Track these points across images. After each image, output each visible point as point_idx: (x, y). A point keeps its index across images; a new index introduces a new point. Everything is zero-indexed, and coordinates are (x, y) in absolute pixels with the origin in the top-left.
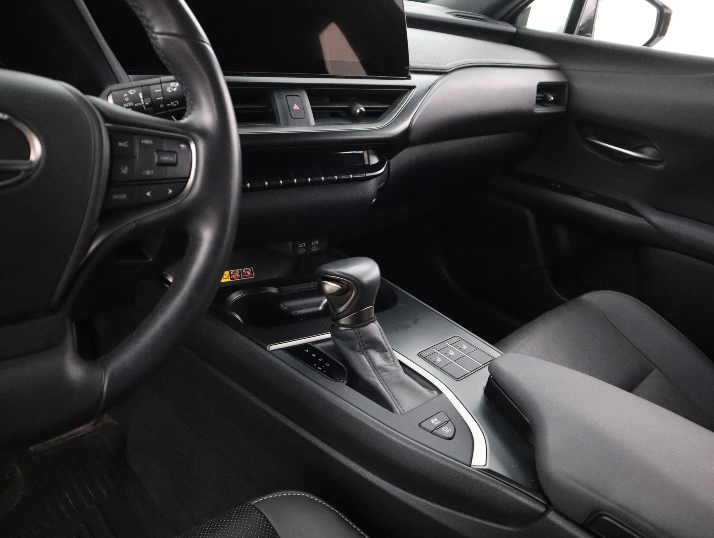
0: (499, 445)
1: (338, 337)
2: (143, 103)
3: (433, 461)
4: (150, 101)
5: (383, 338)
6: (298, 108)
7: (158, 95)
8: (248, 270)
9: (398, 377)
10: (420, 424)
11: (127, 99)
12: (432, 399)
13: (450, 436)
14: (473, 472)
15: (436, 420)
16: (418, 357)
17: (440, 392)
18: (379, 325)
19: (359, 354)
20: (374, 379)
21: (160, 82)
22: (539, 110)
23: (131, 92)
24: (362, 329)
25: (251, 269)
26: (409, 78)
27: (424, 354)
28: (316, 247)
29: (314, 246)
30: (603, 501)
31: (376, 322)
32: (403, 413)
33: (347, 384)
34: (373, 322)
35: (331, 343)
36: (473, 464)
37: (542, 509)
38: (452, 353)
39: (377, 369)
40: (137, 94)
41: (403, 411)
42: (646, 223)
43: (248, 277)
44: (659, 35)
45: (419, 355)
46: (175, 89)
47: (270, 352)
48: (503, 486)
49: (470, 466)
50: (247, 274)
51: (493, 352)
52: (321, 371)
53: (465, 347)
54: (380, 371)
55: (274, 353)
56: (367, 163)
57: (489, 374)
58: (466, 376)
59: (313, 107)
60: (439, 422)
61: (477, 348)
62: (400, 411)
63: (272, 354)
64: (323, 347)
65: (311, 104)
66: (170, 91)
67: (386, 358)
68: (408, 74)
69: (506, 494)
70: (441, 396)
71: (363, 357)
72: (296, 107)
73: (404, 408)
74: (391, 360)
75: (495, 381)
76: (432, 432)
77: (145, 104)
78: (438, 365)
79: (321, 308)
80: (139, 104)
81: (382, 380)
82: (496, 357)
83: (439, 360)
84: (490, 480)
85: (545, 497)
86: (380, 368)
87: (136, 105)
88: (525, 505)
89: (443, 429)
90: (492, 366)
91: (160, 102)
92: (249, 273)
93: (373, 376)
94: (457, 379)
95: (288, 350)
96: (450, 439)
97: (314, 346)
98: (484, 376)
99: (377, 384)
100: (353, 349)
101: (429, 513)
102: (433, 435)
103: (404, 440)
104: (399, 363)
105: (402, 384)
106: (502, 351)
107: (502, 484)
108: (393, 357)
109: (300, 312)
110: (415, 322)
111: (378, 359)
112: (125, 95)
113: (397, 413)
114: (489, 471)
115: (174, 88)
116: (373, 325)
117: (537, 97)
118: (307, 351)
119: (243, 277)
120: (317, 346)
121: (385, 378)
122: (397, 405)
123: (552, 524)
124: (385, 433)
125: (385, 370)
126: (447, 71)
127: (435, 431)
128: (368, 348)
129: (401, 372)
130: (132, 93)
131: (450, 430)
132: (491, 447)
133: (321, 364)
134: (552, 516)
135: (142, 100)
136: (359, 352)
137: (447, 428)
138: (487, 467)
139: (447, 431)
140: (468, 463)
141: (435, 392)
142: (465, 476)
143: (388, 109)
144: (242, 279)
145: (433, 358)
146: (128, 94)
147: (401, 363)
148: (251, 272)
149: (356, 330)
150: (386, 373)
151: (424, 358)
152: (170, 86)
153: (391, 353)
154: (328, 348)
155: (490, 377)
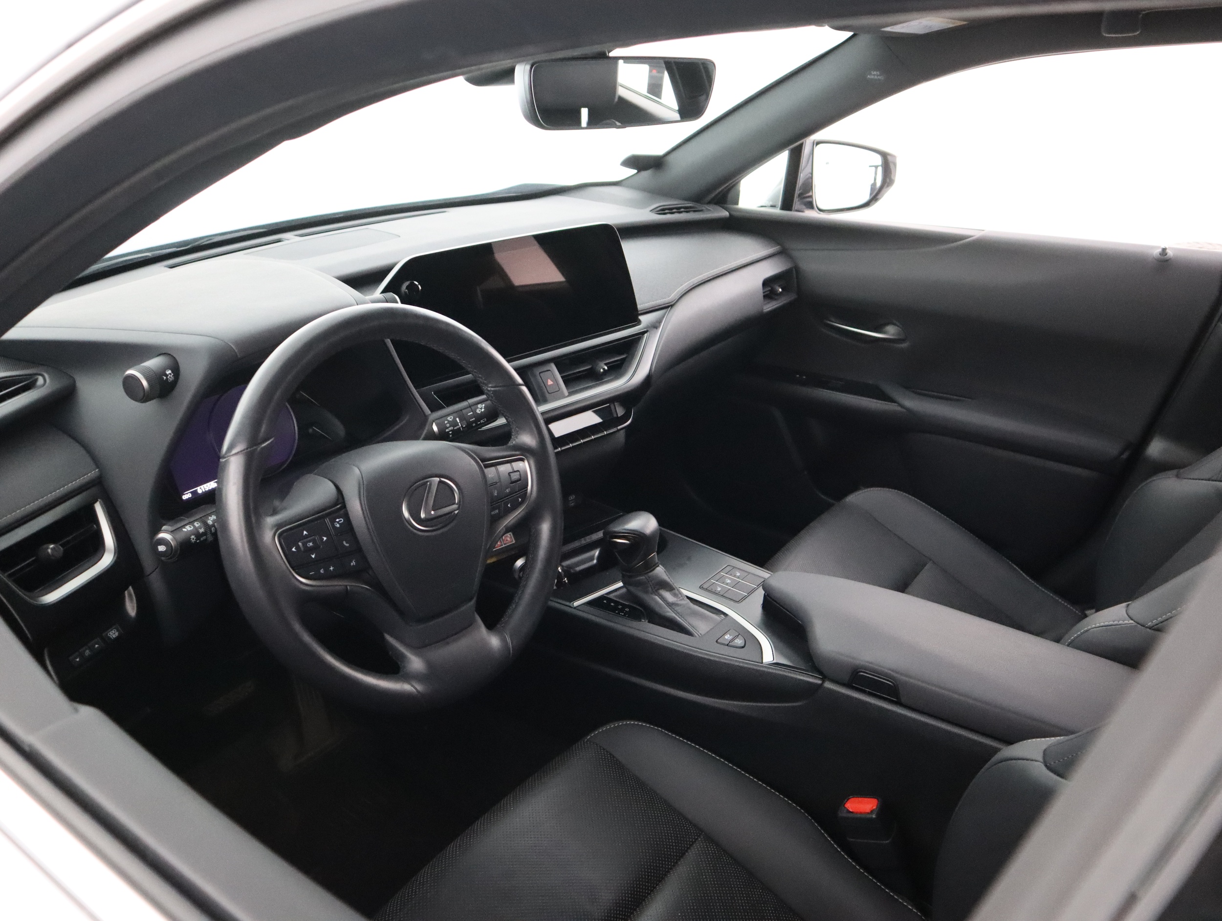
0: (781, 645)
1: (630, 585)
2: (460, 426)
3: (733, 665)
4: (466, 424)
5: (669, 578)
6: (552, 383)
7: (471, 417)
8: (507, 536)
9: (690, 608)
10: (717, 641)
11: (448, 425)
12: (721, 621)
13: (743, 645)
14: (765, 667)
15: (729, 636)
16: (700, 589)
17: (725, 615)
18: (663, 568)
19: (651, 595)
20: (670, 613)
21: (468, 406)
22: (769, 307)
23: (450, 418)
24: (651, 574)
25: (510, 535)
26: (639, 322)
27: (705, 586)
28: (572, 502)
29: (571, 500)
30: (857, 662)
31: (660, 566)
32: (702, 636)
33: (649, 622)
34: (658, 566)
35: (624, 590)
36: (764, 661)
37: (820, 682)
38: (729, 581)
39: (670, 605)
40: (455, 419)
41: (701, 634)
42: (899, 409)
43: (509, 542)
44: (886, 185)
45: (701, 587)
46: (483, 410)
47: (575, 608)
48: (789, 672)
49: (762, 663)
50: (507, 540)
51: (763, 574)
52: (624, 615)
53: (738, 574)
54: (674, 607)
55: (579, 608)
56: (615, 416)
57: (763, 592)
58: (745, 598)
59: (562, 375)
60: (731, 637)
61: (749, 573)
62: (698, 634)
63: (577, 609)
64: (616, 596)
65: (560, 372)
66: (479, 412)
67: (675, 595)
68: (637, 318)
69: (792, 678)
70: (728, 618)
71: (657, 598)
72: (550, 382)
73: (700, 632)
74: (680, 596)
75: (769, 596)
76: (727, 645)
77: (462, 426)
78: (720, 593)
79: (595, 561)
80: (458, 427)
81: (677, 613)
82: (766, 578)
83: (719, 589)
84: (779, 670)
85: (820, 672)
86: (673, 604)
87: (455, 428)
88: (808, 682)
89: (736, 641)
90: (765, 586)
91: (473, 422)
92: (509, 539)
93: (669, 612)
94: (738, 602)
95: (590, 603)
96: (743, 647)
97: (608, 596)
98: (760, 595)
99: (674, 617)
100: (646, 592)
101: (736, 710)
102: (730, 647)
103: (706, 654)
104: (686, 597)
105: (695, 614)
106: (772, 572)
107: (788, 670)
108: (681, 593)
109: (578, 569)
110: (689, 559)
111: (668, 595)
112: (446, 422)
113: (696, 636)
114: (777, 664)
115: (481, 409)
116: (658, 569)
117: (764, 293)
118: (605, 601)
119: (505, 544)
120: (611, 596)
121: (679, 611)
122: (695, 630)
123: (829, 689)
124: (691, 653)
125: (677, 605)
126: (673, 303)
127: (730, 644)
128: (659, 589)
129: (691, 605)
130: (451, 420)
131: (741, 641)
132: (776, 648)
133: (622, 610)
134: (828, 685)
135: (459, 424)
136: (652, 594)
137: (739, 640)
138: (775, 661)
139: (739, 642)
140: (761, 662)
141: (722, 616)
142: (757, 671)
143: (627, 359)
144: (504, 546)
145: (713, 588)
146: (448, 421)
147: (688, 598)
148: (511, 538)
149: (646, 576)
150: (679, 608)
151: (706, 590)
152: (478, 408)
153: (678, 590)
154: (621, 596)
155: (765, 594)
